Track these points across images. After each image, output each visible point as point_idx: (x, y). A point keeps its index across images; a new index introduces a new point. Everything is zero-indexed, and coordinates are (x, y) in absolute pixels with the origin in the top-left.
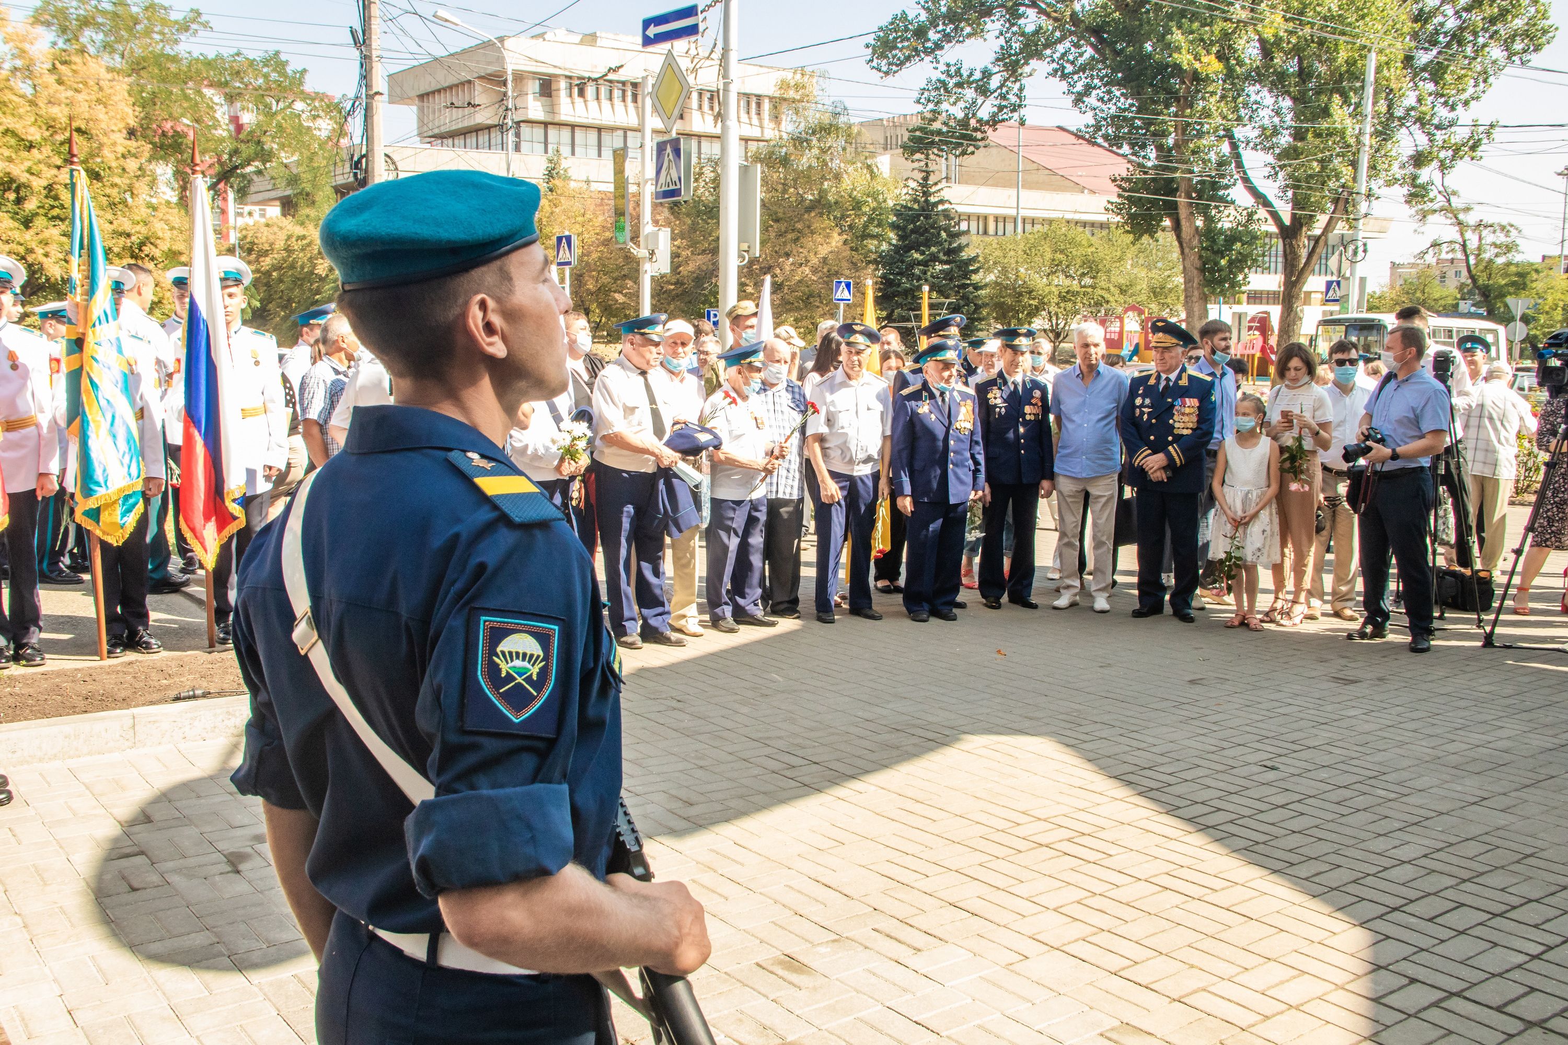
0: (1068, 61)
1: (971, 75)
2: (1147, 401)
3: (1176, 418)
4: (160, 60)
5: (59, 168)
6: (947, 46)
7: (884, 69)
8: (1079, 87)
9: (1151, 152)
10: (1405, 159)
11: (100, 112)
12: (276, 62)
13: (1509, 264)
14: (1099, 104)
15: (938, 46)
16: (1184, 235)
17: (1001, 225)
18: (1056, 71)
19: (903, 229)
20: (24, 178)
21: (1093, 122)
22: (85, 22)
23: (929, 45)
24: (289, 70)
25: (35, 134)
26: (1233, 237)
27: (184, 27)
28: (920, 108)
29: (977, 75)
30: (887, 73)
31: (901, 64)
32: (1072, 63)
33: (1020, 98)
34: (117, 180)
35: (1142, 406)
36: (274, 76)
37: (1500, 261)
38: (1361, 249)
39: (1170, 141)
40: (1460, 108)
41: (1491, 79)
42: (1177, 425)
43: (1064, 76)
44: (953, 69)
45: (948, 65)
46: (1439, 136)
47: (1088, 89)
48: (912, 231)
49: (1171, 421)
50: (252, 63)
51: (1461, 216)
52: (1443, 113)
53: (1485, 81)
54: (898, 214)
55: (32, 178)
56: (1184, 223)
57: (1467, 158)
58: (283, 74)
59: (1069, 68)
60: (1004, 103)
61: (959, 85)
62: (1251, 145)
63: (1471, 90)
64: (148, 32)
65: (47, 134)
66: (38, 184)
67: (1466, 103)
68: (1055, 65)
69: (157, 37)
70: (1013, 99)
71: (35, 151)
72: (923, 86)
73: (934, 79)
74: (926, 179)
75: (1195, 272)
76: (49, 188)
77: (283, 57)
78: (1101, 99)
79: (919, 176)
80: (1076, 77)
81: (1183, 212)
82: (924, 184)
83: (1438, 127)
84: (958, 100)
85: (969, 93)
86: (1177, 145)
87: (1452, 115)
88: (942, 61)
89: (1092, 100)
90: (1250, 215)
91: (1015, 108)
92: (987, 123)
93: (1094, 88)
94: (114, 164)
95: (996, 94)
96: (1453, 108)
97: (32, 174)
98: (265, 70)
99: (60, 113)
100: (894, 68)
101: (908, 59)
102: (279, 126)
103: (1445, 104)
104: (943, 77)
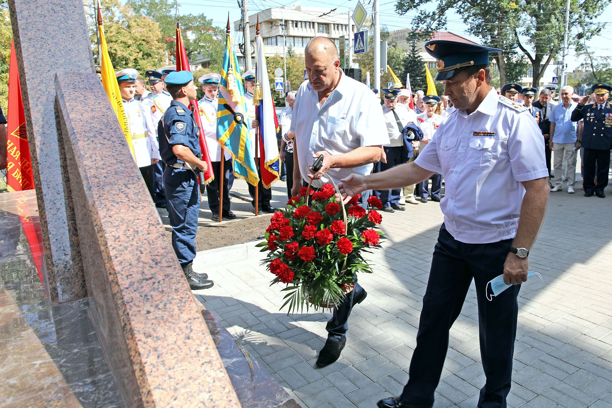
0: (462, 8)
1: (429, 14)
2: (592, 114)
3: (606, 121)
4: (166, 17)
5: (138, 53)
6: (421, 5)
7: (400, 13)
8: (466, 16)
9: (489, 37)
10: (574, 36)
11: (150, 34)
12: (203, 17)
13: (607, 70)
14: (473, 22)
15: (418, 5)
16: (500, 64)
17: (431, 65)
18: (458, 11)
19: (407, 66)
20: (128, 56)
21: (470, 28)
22: (141, 6)
23: (415, 4)
24: (207, 19)
25: (130, 42)
26: (517, 64)
27: (172, 6)
28: (412, 26)
29: (431, 14)
30: (401, 14)
31: (406, 11)
32: (464, 8)
33: (445, 21)
34: (157, 56)
35: (590, 116)
36: (202, 22)
37: (604, 70)
38: (565, 66)
39: (496, 33)
40: (594, 18)
41: (604, 8)
42: (606, 124)
43: (460, 13)
44: (423, 12)
45: (421, 11)
46: (586, 28)
47: (469, 16)
48: (410, 67)
49: (604, 122)
50: (195, 17)
51: (591, 55)
52: (588, 20)
53: (602, 9)
54: (405, 61)
55: (130, 56)
56: (500, 60)
57: (596, 35)
58: (205, 21)
59: (462, 10)
60: (440, 23)
61: (425, 17)
62: (521, 33)
63: (597, 12)
64: (161, 9)
65: (134, 42)
66: (132, 58)
67: (596, 17)
68: (458, 9)
69: (164, 10)
70: (443, 21)
71: (130, 48)
72: (413, 18)
73: (417, 16)
74: (413, 49)
75: (504, 76)
76: (135, 59)
77: (205, 15)
78: (473, 20)
79: (411, 48)
80: (465, 13)
81: (500, 56)
82: (413, 51)
83: (586, 25)
84: (424, 22)
85: (428, 20)
86: (498, 34)
87: (591, 21)
88: (419, 9)
89: (470, 20)
90: (522, 57)
91: (444, 24)
92: (434, 30)
93: (471, 16)
94: (155, 51)
95: (437, 20)
96: (591, 18)
97: (130, 55)
98: (199, 20)
99: (138, 35)
100: (404, 13)
101: (408, 9)
102: (205, 38)
103: (588, 17)
104: (420, 15)
